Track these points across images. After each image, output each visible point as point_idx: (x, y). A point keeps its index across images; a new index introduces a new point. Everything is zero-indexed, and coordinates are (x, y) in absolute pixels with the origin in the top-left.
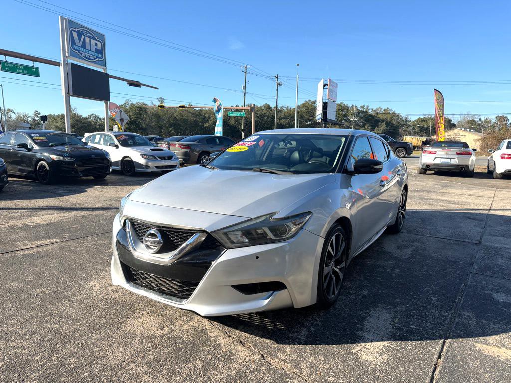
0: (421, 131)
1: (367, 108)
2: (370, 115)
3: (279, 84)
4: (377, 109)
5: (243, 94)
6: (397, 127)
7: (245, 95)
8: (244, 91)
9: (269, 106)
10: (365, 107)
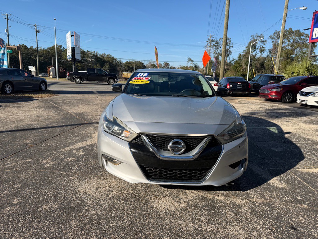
0: (129, 69)
1: (97, 53)
2: (99, 58)
3: (38, 31)
4: (103, 54)
5: (7, 36)
6: (115, 66)
7: (8, 37)
8: (7, 33)
9: (25, 46)
10: (96, 52)
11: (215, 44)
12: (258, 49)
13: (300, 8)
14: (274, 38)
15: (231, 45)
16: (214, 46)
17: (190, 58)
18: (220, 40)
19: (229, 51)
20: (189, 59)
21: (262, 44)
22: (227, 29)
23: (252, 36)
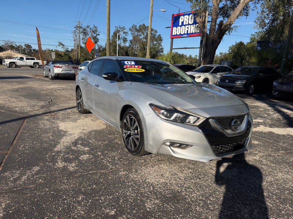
11: (83, 30)
12: (122, 39)
13: (161, 10)
14: (133, 31)
15: (98, 33)
16: (82, 32)
17: (61, 42)
18: (87, 28)
19: (97, 38)
20: (59, 43)
21: (124, 35)
22: (109, 19)
23: (116, 27)
